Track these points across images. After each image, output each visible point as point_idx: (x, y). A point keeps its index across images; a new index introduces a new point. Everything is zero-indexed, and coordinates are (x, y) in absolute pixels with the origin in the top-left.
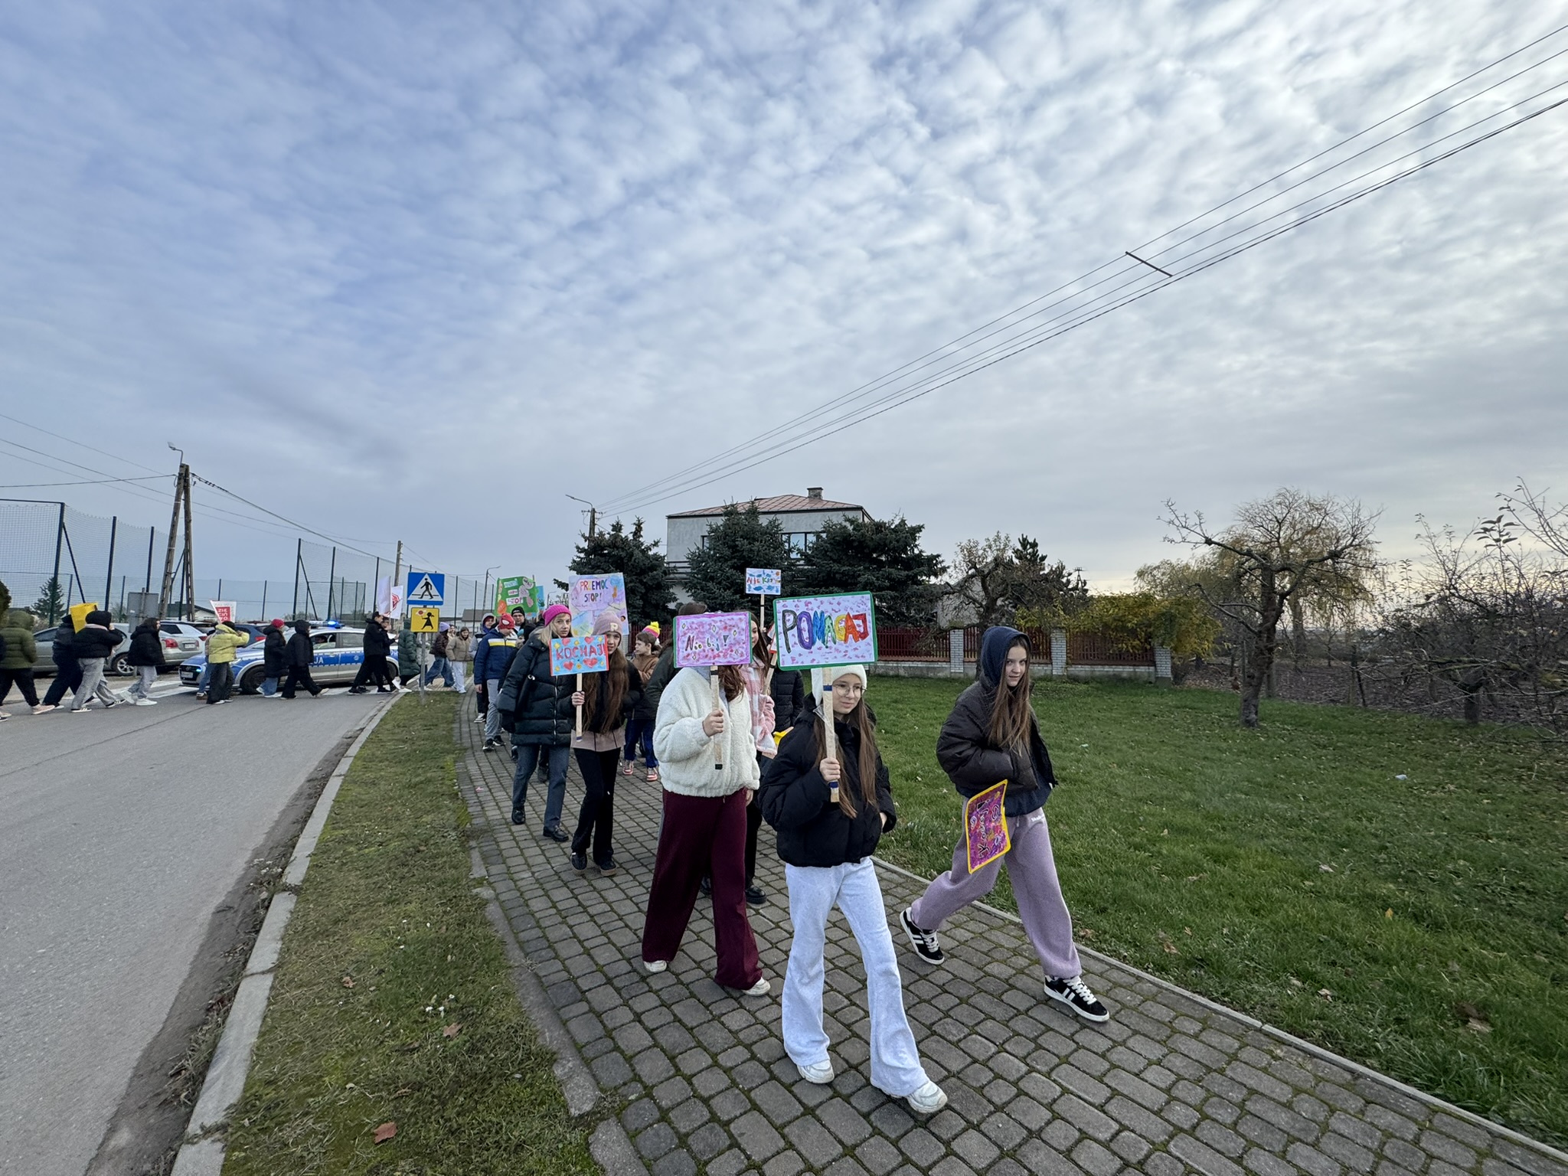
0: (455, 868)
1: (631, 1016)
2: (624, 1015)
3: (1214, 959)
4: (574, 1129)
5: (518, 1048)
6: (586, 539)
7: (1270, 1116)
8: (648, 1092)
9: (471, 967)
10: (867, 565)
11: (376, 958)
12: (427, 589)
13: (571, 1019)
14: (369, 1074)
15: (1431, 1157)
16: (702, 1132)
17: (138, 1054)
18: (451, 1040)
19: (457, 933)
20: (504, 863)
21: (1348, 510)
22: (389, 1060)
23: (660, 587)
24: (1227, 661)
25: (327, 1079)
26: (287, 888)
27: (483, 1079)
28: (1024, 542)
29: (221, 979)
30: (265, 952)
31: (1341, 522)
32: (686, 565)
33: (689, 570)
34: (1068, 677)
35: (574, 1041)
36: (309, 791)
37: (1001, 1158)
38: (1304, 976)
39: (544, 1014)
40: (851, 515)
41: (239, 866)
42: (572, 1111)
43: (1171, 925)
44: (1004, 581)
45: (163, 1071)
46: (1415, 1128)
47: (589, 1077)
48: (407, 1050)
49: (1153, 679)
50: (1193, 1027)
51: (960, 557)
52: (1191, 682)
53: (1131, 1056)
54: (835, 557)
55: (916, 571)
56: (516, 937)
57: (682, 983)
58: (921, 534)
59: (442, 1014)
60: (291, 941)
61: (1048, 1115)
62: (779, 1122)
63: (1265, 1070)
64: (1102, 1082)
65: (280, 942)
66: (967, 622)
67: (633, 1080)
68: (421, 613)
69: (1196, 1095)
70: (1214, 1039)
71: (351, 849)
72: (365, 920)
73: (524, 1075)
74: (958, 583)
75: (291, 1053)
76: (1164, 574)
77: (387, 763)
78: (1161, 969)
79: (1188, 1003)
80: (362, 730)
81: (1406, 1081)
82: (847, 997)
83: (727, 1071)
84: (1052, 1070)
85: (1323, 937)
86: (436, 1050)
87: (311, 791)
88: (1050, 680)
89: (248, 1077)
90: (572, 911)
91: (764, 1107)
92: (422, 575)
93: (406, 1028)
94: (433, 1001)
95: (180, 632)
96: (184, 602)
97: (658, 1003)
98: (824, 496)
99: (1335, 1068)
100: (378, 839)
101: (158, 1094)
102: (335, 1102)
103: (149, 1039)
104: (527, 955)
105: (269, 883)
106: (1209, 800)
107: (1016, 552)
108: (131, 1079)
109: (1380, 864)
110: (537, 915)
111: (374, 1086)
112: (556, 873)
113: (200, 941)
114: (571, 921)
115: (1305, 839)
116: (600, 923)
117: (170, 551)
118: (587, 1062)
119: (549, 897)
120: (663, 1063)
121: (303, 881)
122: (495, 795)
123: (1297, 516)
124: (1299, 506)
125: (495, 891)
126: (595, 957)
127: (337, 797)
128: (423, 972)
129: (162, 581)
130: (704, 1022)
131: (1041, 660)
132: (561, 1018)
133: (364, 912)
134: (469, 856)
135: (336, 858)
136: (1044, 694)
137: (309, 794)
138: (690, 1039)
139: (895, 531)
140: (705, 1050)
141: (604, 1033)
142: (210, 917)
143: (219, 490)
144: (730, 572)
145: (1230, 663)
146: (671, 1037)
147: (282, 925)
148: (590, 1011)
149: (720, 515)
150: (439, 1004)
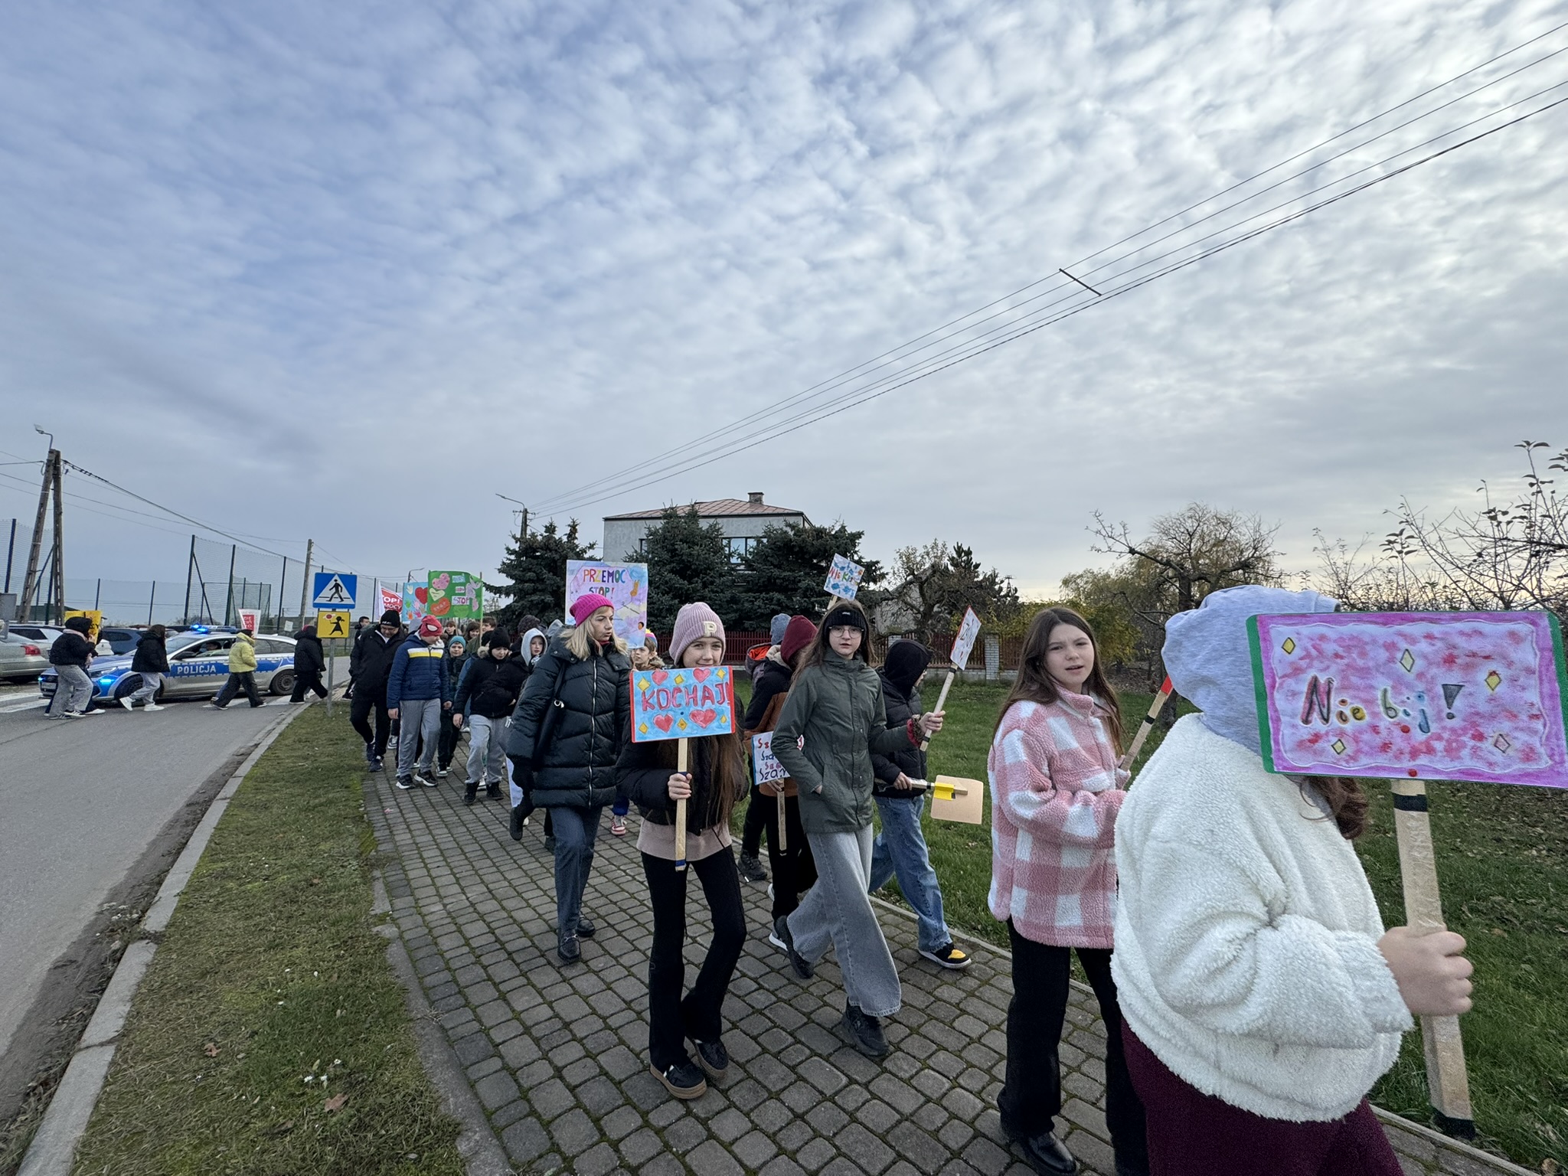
0: (354, 903)
1: (551, 1072)
2: (542, 1071)
5: (415, 1121)
6: (517, 540)
8: (568, 1164)
9: (364, 1022)
10: (807, 570)
11: (249, 1017)
12: (337, 591)
13: (480, 1079)
14: (226, 1167)
18: (334, 1115)
19: (350, 981)
20: (412, 894)
21: (1250, 524)
22: (254, 1147)
24: (1145, 666)
26: (145, 936)
27: (370, 1163)
28: (959, 550)
29: (48, 1054)
30: (109, 1018)
31: (1244, 536)
34: (1000, 682)
35: (483, 1106)
36: (186, 817)
39: (448, 1075)
40: (791, 520)
41: (90, 910)
44: (941, 588)
47: (499, 1151)
48: (277, 1133)
51: (899, 564)
54: (776, 563)
56: (420, 983)
58: (860, 541)
59: (325, 1084)
60: (143, 1002)
65: (129, 1005)
66: (904, 629)
67: (550, 1151)
68: (329, 617)
71: (231, 885)
72: (239, 970)
73: (420, 1155)
74: (897, 589)
75: (127, 1148)
76: (1087, 582)
77: (282, 783)
80: (256, 745)
82: (791, 1034)
83: (659, 1132)
86: (314, 1130)
87: (189, 818)
88: (983, 685)
90: (489, 948)
92: (331, 576)
93: (278, 1104)
94: (315, 1067)
96: (52, 604)
97: (583, 1053)
98: (765, 500)
100: (264, 872)
104: (432, 1003)
105: (124, 931)
107: (952, 559)
110: (447, 955)
112: (472, 905)
113: (27, 1006)
114: (485, 960)
116: (519, 961)
117: (35, 547)
118: (497, 1132)
119: (461, 932)
120: (586, 1126)
121: (166, 927)
122: (406, 816)
123: (1205, 529)
124: (1208, 520)
125: (399, 928)
126: (511, 1002)
127: (218, 824)
128: (305, 1031)
129: (24, 580)
130: (634, 1074)
131: (976, 666)
132: (469, 1079)
133: (239, 960)
134: (371, 888)
135: (211, 897)
136: (979, 699)
137: (186, 822)
138: (618, 1096)
139: (835, 536)
140: (635, 1108)
141: (518, 1094)
142: (45, 973)
143: (97, 480)
144: (669, 576)
145: (1146, 668)
146: (597, 1094)
147: (133, 981)
148: (503, 1068)
149: (659, 518)
150: (322, 1071)
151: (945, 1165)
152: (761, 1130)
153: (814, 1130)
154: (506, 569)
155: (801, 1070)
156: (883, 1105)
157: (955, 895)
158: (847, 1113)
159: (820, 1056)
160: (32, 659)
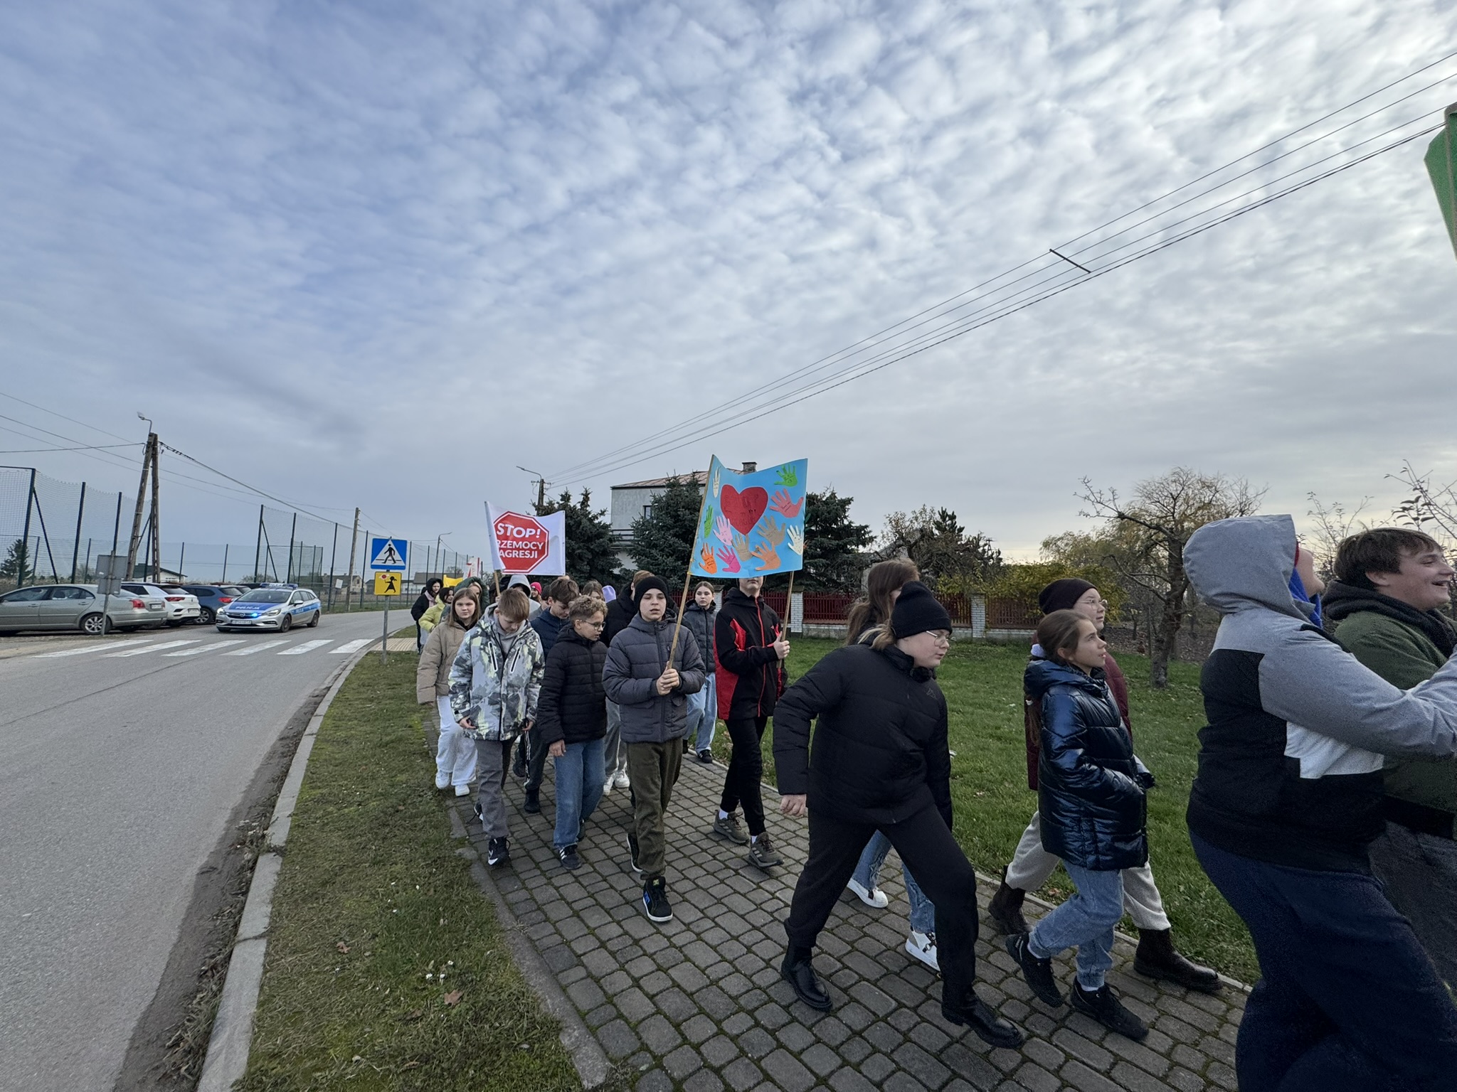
0: (436, 828)
1: (630, 982)
2: (622, 981)
5: (522, 1016)
8: (658, 1062)
9: (464, 930)
11: (368, 921)
12: (390, 554)
13: (570, 984)
14: (374, 1045)
17: (134, 1024)
18: (454, 1008)
19: (446, 895)
21: (1236, 487)
22: (393, 1030)
23: (605, 553)
24: (1130, 626)
25: (331, 1051)
26: (271, 850)
27: (491, 1051)
28: (944, 515)
29: (209, 943)
30: (256, 917)
31: (1229, 499)
32: (631, 533)
33: (632, 538)
34: (987, 640)
35: (576, 1008)
36: (281, 750)
39: (543, 979)
41: (220, 825)
42: (585, 1083)
44: (929, 551)
45: (159, 1043)
47: (597, 1047)
48: (409, 1020)
51: (889, 528)
55: (845, 540)
56: (504, 899)
57: (674, 946)
58: (850, 506)
59: (441, 981)
60: (281, 904)
65: (270, 906)
67: (641, 1049)
68: (384, 577)
71: (331, 809)
72: (352, 882)
73: (532, 1045)
75: (292, 1023)
76: (1067, 545)
77: (356, 722)
80: (328, 689)
82: (839, 960)
83: (734, 1039)
84: (1052, 1034)
86: (440, 1019)
87: (284, 749)
88: (970, 643)
89: (251, 1050)
91: (777, 1078)
92: (385, 541)
93: (406, 996)
94: (430, 967)
95: (147, 593)
96: (150, 563)
97: (655, 967)
100: (356, 799)
101: (157, 1068)
102: (342, 1076)
103: (143, 1008)
104: (517, 917)
105: (252, 843)
108: (128, 1051)
110: (523, 876)
111: (381, 1059)
112: (535, 833)
113: (187, 903)
114: (556, 882)
116: (585, 884)
117: (138, 515)
118: (592, 1031)
119: (531, 857)
120: (668, 1031)
121: (286, 842)
123: (1190, 493)
124: (1192, 484)
125: (477, 851)
126: (585, 919)
127: (311, 756)
128: (417, 936)
129: (128, 544)
130: (703, 988)
131: (962, 625)
132: (560, 984)
133: (350, 873)
134: (447, 816)
135: (317, 818)
136: (967, 656)
137: (282, 753)
138: (692, 1005)
139: (826, 503)
140: (709, 1017)
141: (605, 999)
142: (194, 878)
143: (186, 458)
144: (672, 540)
145: (1132, 628)
146: (673, 1003)
147: (271, 887)
148: (588, 976)
149: (663, 487)
150: (437, 970)
151: (999, 1084)
152: (824, 1043)
153: (873, 1047)
155: (853, 992)
156: (933, 1028)
157: (972, 841)
158: (901, 1033)
159: (868, 980)
160: (138, 611)
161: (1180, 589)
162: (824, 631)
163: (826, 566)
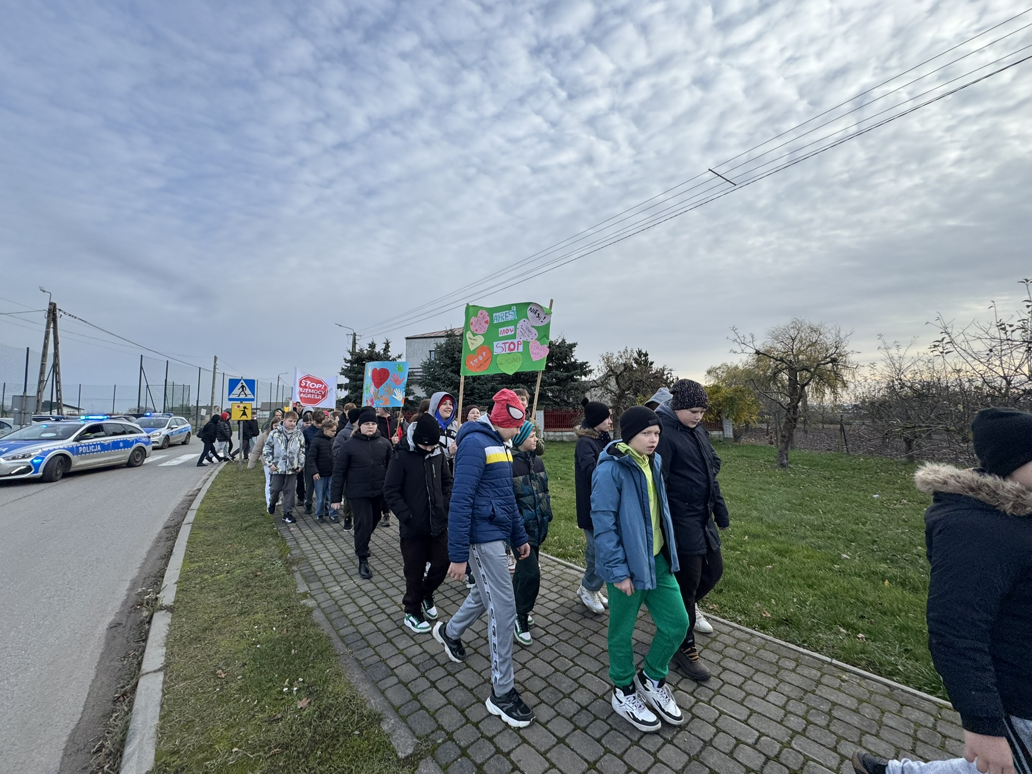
0: (286, 586)
1: (429, 684)
2: (423, 684)
3: (794, 619)
4: (403, 767)
5: (353, 713)
6: (350, 353)
7: (847, 718)
8: (450, 737)
9: (310, 657)
11: (239, 655)
12: (243, 390)
13: (387, 689)
14: (248, 740)
15: (945, 737)
16: (492, 761)
17: (65, 739)
18: (304, 710)
19: (295, 633)
20: (320, 581)
21: (833, 331)
22: (261, 729)
24: (764, 426)
25: (216, 746)
26: (163, 608)
27: (332, 738)
28: (640, 353)
29: (120, 678)
30: (154, 657)
31: (829, 339)
32: (421, 370)
33: (422, 374)
35: (392, 704)
36: (166, 536)
37: (690, 761)
38: (847, 626)
39: (367, 686)
41: (122, 592)
42: (400, 754)
43: (762, 598)
44: (629, 379)
45: (86, 750)
46: (932, 719)
47: (407, 730)
48: (273, 721)
49: (722, 439)
50: (791, 665)
51: (603, 363)
52: (744, 440)
53: (758, 687)
55: (573, 372)
56: (338, 634)
58: (575, 349)
59: (295, 693)
60: (173, 646)
61: (714, 730)
62: (543, 750)
63: (839, 689)
64: (743, 705)
65: (165, 649)
67: (438, 729)
68: (239, 407)
69: (800, 709)
70: (806, 672)
71: (206, 577)
72: (225, 627)
73: (361, 732)
74: (601, 380)
75: (186, 729)
76: (723, 372)
77: (222, 513)
78: (763, 628)
79: (785, 649)
80: (199, 490)
81: (920, 689)
82: (571, 660)
84: (711, 699)
85: (852, 601)
86: (295, 719)
87: (168, 535)
89: (156, 750)
90: (375, 612)
91: (530, 741)
92: (237, 381)
93: (269, 704)
94: (286, 683)
96: (55, 400)
99: (879, 685)
100: (225, 568)
101: (86, 768)
102: (226, 763)
103: (72, 726)
104: (347, 645)
105: (148, 604)
106: (768, 516)
107: (636, 360)
108: (63, 758)
109: (875, 552)
110: (350, 617)
111: (253, 749)
112: (358, 586)
113: (100, 650)
114: (375, 619)
115: (829, 538)
116: (395, 619)
117: (43, 365)
118: (404, 719)
119: (355, 603)
120: (457, 715)
121: (174, 602)
122: (304, 532)
123: (803, 335)
124: (804, 329)
125: (317, 601)
126: (396, 644)
127: (189, 539)
128: (275, 662)
129: (36, 386)
130: (480, 685)
132: (380, 689)
133: (224, 622)
134: (293, 577)
135: (196, 584)
137: (167, 538)
138: (472, 697)
139: (559, 346)
141: (411, 697)
142: (105, 632)
143: (79, 321)
146: (460, 696)
147: (164, 635)
148: (399, 682)
149: (443, 337)
150: (291, 685)
152: (562, 716)
154: (345, 373)
155: (581, 681)
159: (591, 672)
161: (796, 401)
162: (559, 436)
163: (560, 391)
